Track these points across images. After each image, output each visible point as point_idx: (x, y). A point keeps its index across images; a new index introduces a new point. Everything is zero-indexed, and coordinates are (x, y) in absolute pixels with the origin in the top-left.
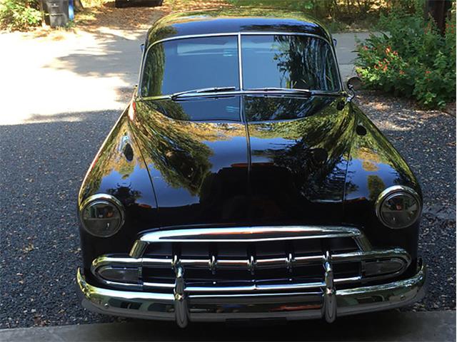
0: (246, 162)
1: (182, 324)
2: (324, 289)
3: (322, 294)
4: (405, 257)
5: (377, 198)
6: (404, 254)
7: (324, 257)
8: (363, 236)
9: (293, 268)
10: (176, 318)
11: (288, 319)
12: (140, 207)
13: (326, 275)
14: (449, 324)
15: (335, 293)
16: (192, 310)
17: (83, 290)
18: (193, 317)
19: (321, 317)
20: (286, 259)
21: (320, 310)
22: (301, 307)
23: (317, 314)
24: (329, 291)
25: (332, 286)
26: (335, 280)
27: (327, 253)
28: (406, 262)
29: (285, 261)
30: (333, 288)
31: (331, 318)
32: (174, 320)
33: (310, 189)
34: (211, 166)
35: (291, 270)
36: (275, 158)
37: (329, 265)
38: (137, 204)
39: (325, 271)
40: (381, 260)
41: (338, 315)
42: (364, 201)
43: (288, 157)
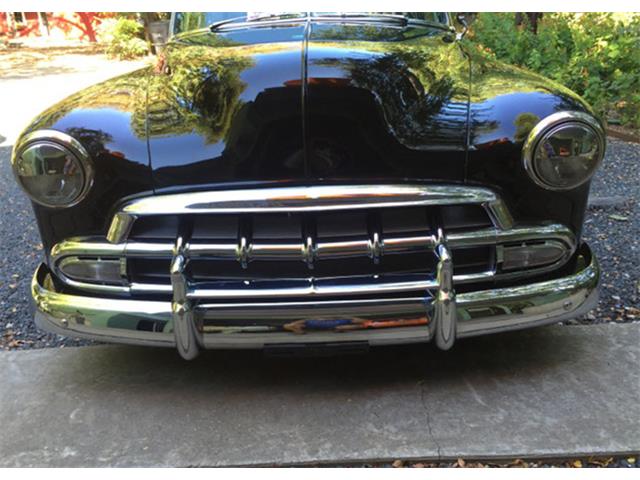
0: (299, 78)
1: (188, 352)
2: (435, 291)
3: (431, 301)
4: (566, 238)
5: (526, 139)
6: (565, 233)
7: (433, 238)
8: (499, 202)
9: (380, 257)
10: (176, 342)
11: (370, 343)
12: (112, 155)
13: (440, 266)
14: (625, 345)
15: (453, 299)
16: (206, 328)
17: (36, 298)
18: (209, 341)
19: (428, 339)
20: (369, 242)
21: (426, 328)
22: (392, 323)
23: (422, 334)
24: (444, 296)
25: (449, 287)
26: (455, 278)
27: (440, 232)
28: (569, 248)
29: (365, 246)
30: (451, 291)
31: (446, 342)
32: (173, 345)
33: (405, 127)
34: (243, 87)
35: (377, 261)
36: (352, 70)
37: (444, 250)
38: (108, 151)
39: (438, 260)
40: (530, 243)
41: (458, 336)
42: (507, 143)
43: (374, 71)
